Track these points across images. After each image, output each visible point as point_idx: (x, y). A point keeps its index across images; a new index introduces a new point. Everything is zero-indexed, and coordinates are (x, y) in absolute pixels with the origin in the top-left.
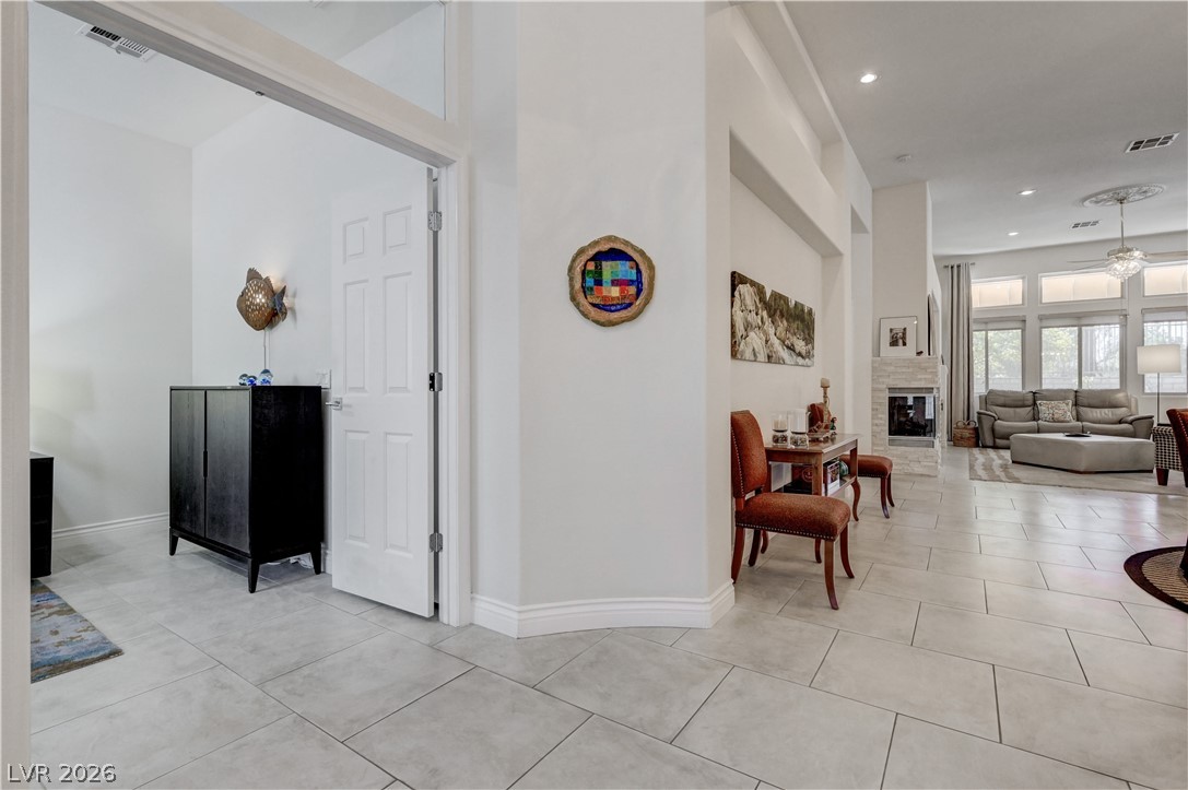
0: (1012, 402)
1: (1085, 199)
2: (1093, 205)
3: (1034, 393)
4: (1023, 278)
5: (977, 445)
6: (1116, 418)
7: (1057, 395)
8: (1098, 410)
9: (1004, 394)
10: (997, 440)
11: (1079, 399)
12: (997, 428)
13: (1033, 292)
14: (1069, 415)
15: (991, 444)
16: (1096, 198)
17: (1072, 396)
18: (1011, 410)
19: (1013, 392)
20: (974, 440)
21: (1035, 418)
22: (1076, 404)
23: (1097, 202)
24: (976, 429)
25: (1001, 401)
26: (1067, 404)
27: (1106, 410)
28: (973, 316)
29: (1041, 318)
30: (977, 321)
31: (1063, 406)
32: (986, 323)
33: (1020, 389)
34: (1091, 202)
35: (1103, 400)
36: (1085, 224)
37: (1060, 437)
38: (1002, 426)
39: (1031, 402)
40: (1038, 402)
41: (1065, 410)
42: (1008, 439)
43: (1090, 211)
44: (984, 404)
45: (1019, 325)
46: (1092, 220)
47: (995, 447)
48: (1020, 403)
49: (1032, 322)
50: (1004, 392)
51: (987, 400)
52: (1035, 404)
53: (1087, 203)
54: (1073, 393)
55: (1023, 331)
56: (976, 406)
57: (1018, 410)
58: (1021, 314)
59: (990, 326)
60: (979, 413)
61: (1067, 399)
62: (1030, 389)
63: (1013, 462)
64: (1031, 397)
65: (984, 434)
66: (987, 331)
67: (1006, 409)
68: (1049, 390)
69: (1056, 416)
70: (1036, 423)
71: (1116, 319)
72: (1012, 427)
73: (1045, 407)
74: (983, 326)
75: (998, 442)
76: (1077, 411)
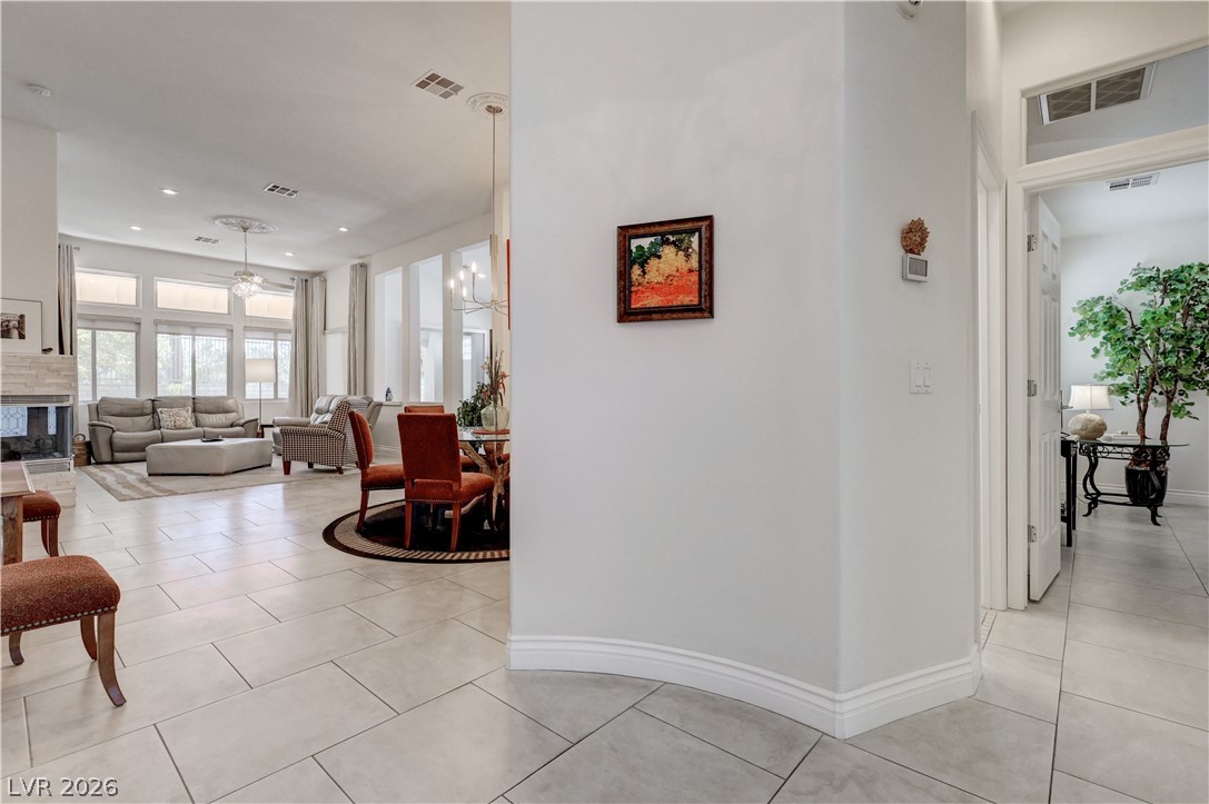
0: (130, 411)
1: (216, 218)
2: (220, 225)
3: (153, 401)
4: (137, 278)
5: (89, 463)
6: (229, 422)
7: (173, 402)
8: (214, 415)
9: (120, 402)
10: (117, 454)
11: (197, 406)
12: (115, 440)
13: (147, 294)
14: (190, 423)
15: (109, 459)
16: (226, 219)
17: (189, 402)
18: (128, 419)
19: (129, 400)
20: (85, 457)
21: (156, 426)
22: (194, 411)
23: (226, 224)
24: (88, 445)
25: (117, 409)
26: (188, 411)
27: (220, 415)
28: (77, 311)
29: (157, 322)
30: (83, 317)
31: (183, 413)
32: (93, 320)
33: (132, 395)
34: (222, 222)
35: (218, 407)
36: (207, 240)
37: (197, 443)
38: (122, 438)
39: (150, 410)
40: (159, 410)
41: (185, 416)
42: (144, 450)
43: (216, 229)
44: (95, 414)
45: (134, 327)
46: (214, 238)
47: (113, 462)
48: (139, 412)
49: (146, 326)
50: (120, 400)
51: (97, 410)
52: (154, 411)
53: (217, 222)
54: (190, 400)
55: (138, 334)
56: (84, 417)
57: (136, 419)
58: (135, 316)
59: (99, 325)
60: (88, 425)
61: (184, 406)
62: (146, 396)
63: (150, 475)
64: (149, 404)
65: (98, 449)
66: (94, 330)
67: (124, 419)
68: (166, 398)
69: (178, 423)
70: (158, 432)
71: (224, 333)
72: (133, 438)
73: (165, 415)
74: (89, 324)
75: (118, 455)
76: (196, 417)
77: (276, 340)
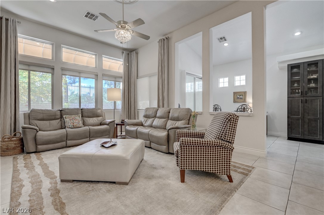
0: (48, 117)
3: (61, 111)
4: (52, 45)
5: (22, 151)
6: (99, 122)
7: (72, 112)
8: (92, 119)
11: (84, 114)
12: (38, 137)
13: (57, 54)
14: (81, 123)
15: (34, 150)
17: (80, 112)
18: (47, 123)
19: (48, 110)
20: (19, 149)
21: (63, 126)
22: (82, 117)
24: (21, 139)
25: (41, 116)
26: (79, 117)
27: (95, 118)
29: (63, 69)
30: (22, 63)
31: (77, 118)
32: (29, 65)
33: (49, 108)
35: (93, 114)
38: (42, 136)
39: (59, 116)
40: (64, 116)
41: (78, 120)
44: (27, 121)
45: (50, 70)
47: (37, 152)
48: (53, 117)
49: (57, 70)
51: (29, 117)
52: (61, 117)
54: (81, 110)
55: (53, 74)
56: (21, 122)
57: (51, 122)
58: (51, 65)
59: (31, 68)
60: (23, 128)
61: (77, 114)
62: (57, 108)
63: (62, 181)
64: (59, 113)
65: (27, 144)
66: (29, 71)
67: (45, 122)
68: (68, 109)
69: (75, 124)
70: (64, 130)
71: (93, 76)
72: (49, 135)
73: (68, 120)
74: (27, 67)
75: (40, 147)
76: (83, 120)
77: (115, 81)
